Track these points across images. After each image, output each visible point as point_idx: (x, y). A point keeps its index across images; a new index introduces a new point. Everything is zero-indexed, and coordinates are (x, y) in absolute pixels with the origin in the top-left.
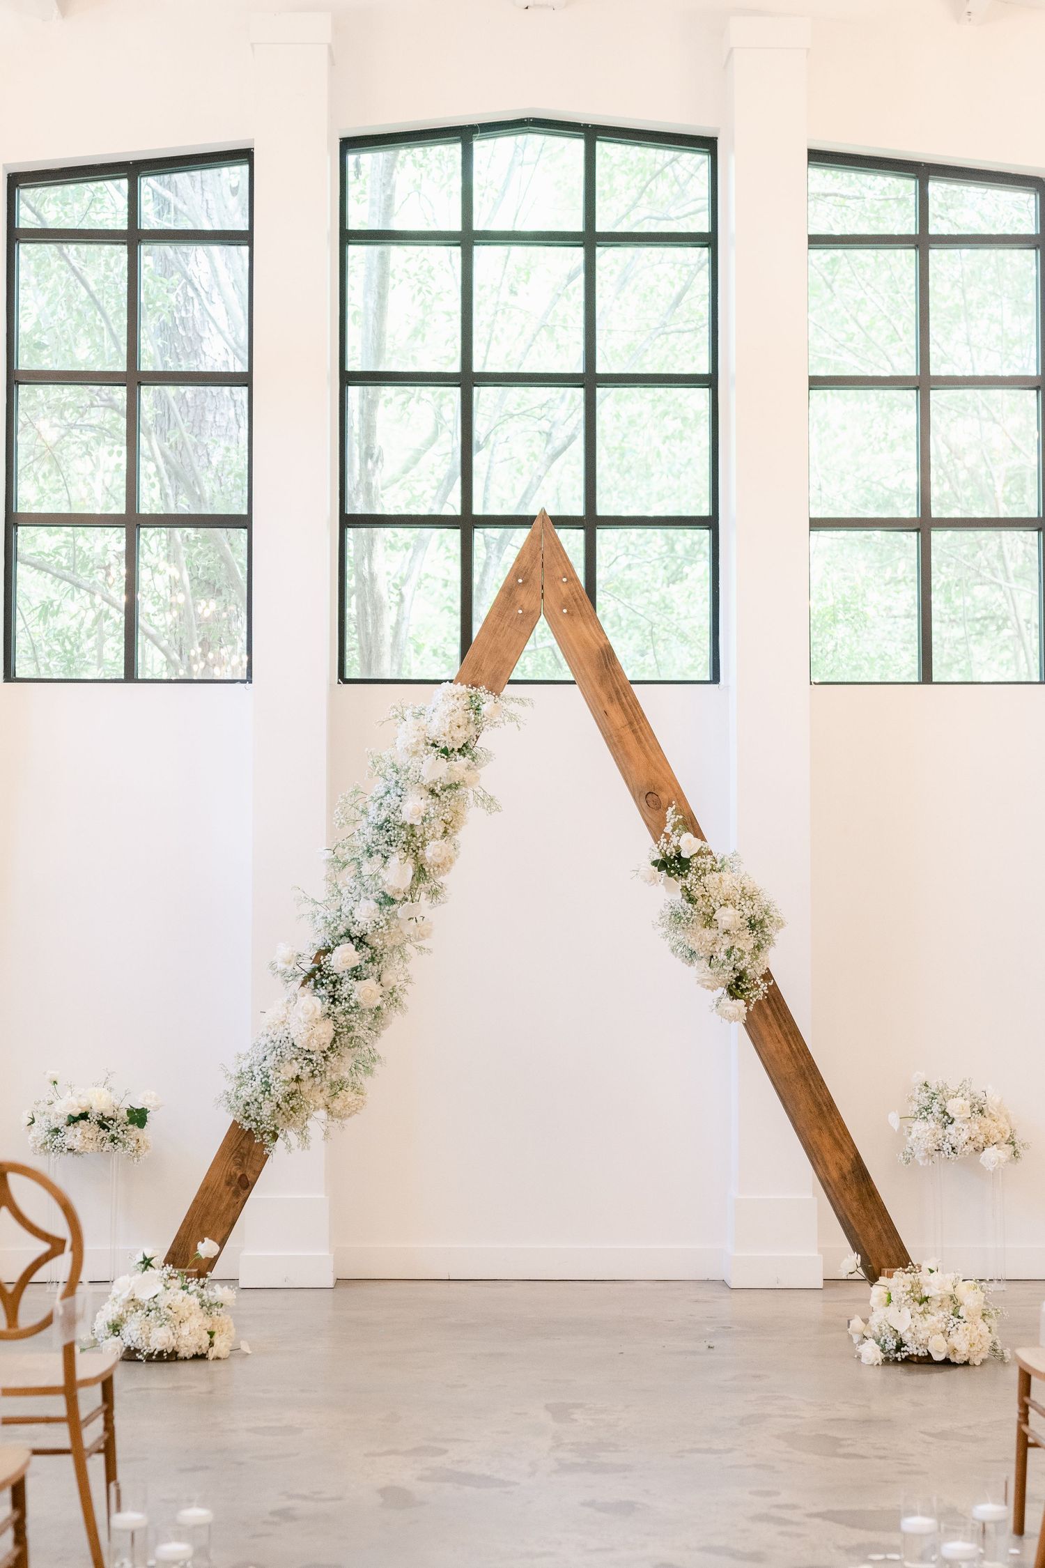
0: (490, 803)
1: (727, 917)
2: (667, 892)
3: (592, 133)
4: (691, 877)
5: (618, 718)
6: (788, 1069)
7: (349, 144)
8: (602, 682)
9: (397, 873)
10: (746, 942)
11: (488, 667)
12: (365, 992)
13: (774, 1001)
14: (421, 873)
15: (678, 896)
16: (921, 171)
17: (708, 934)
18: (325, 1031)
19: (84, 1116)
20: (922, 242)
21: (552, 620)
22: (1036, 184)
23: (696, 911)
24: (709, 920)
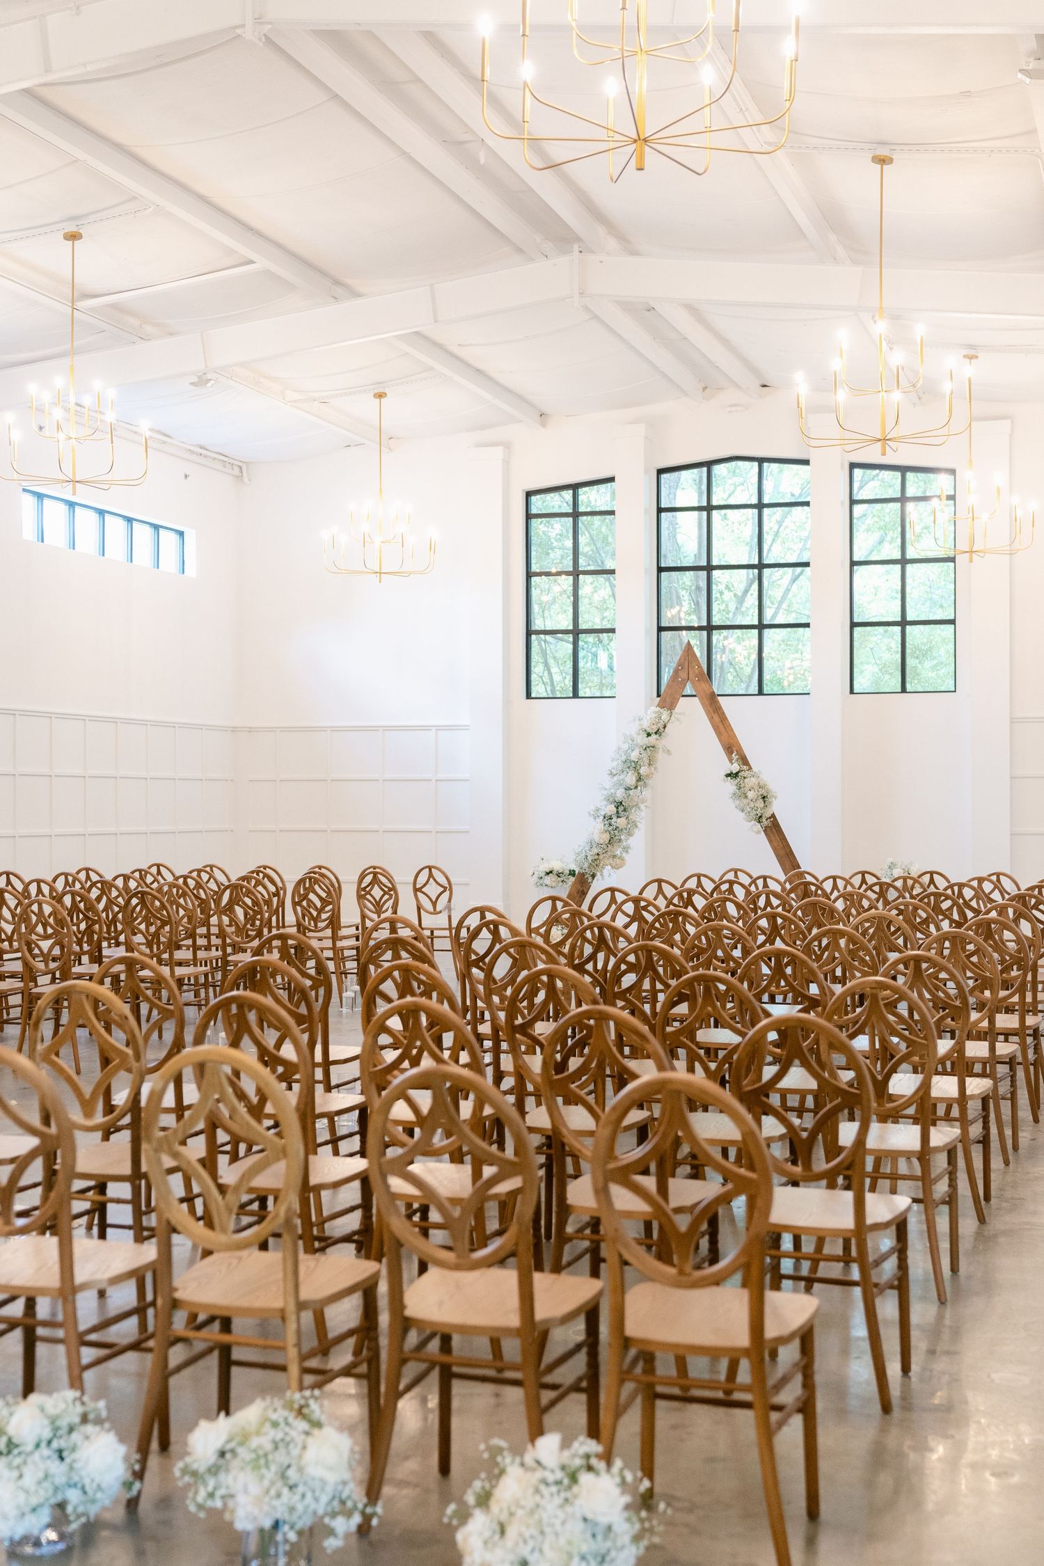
0: (666, 751)
1: (751, 795)
2: (730, 786)
3: (762, 461)
4: (741, 779)
5: (716, 719)
6: (782, 852)
7: (660, 472)
8: (711, 705)
9: (630, 779)
10: (762, 803)
11: (668, 701)
13: (776, 824)
14: (639, 779)
15: (735, 788)
16: (903, 470)
17: (745, 800)
18: (606, 837)
19: (551, 872)
20: (903, 499)
21: (693, 683)
22: (953, 472)
23: (741, 793)
24: (746, 796)
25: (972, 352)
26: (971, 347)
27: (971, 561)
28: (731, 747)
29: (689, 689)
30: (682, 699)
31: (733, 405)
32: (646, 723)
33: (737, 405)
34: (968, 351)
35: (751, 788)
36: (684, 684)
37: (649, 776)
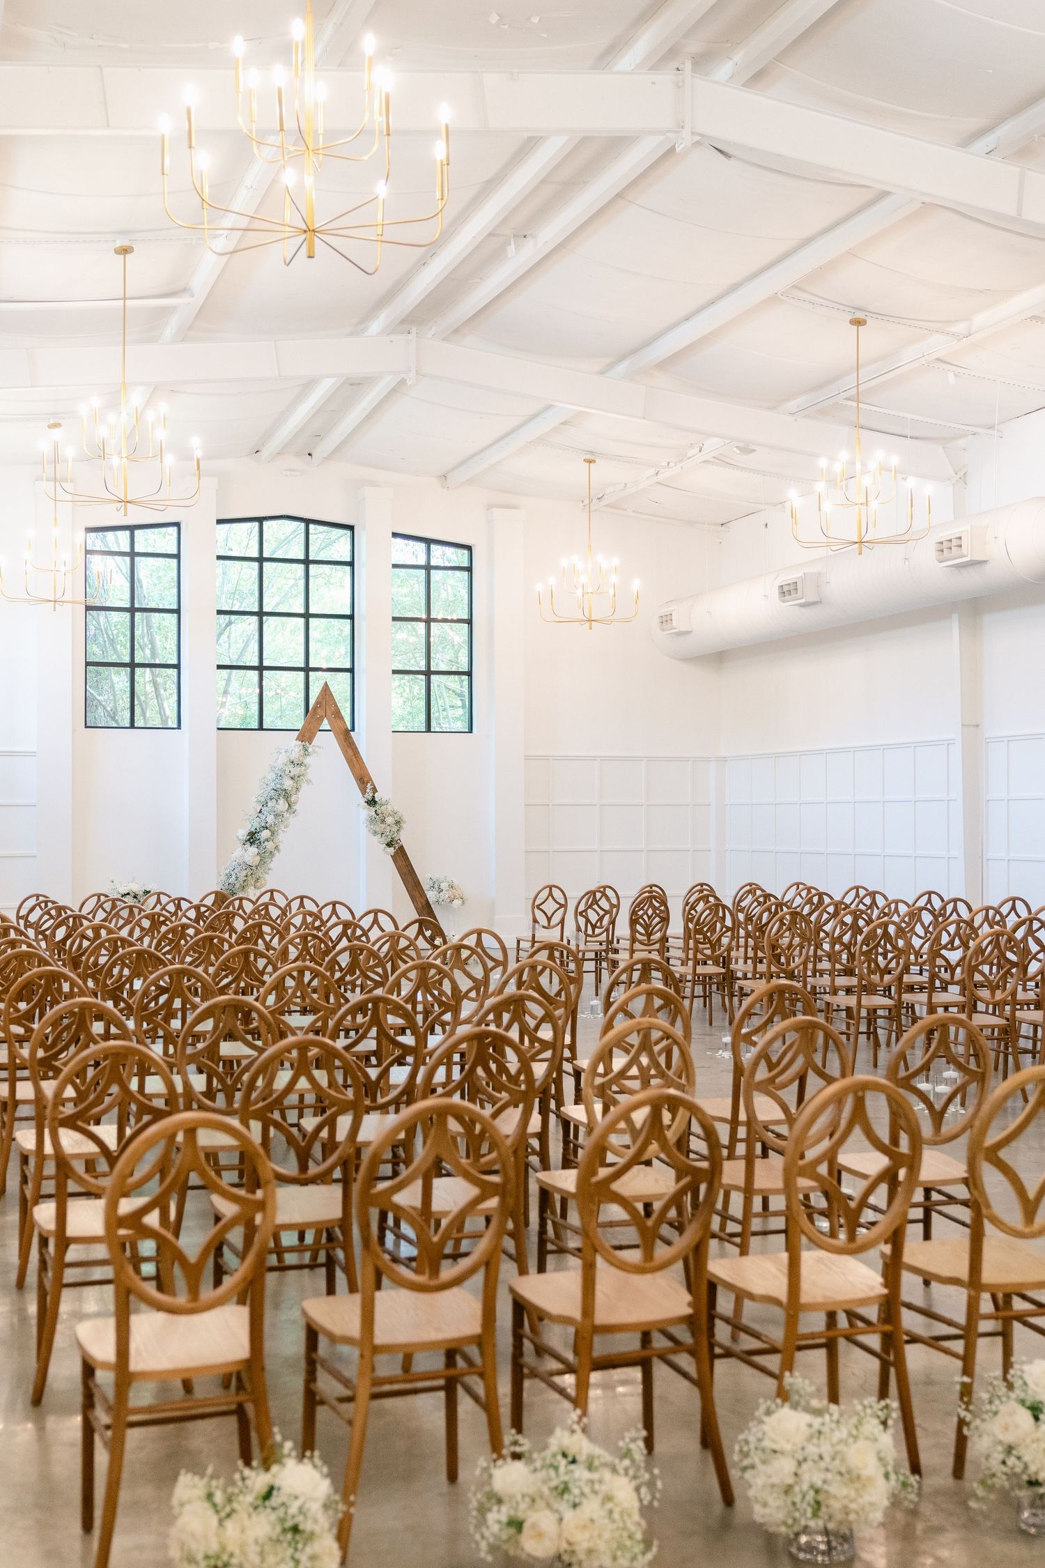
0: (309, 782)
1: (389, 820)
2: (370, 812)
3: (308, 522)
4: (377, 806)
5: (350, 753)
6: (405, 871)
7: (220, 522)
8: (345, 739)
9: (281, 806)
10: (395, 828)
11: (310, 734)
12: (270, 845)
13: (401, 848)
14: (289, 806)
15: (373, 813)
16: (428, 542)
17: (383, 826)
18: (258, 858)
19: (128, 894)
20: (428, 568)
21: (329, 720)
22: (469, 548)
23: (379, 818)
24: (383, 821)
25: (591, 457)
26: (591, 453)
28: (363, 780)
29: (325, 725)
30: (320, 733)
31: (291, 470)
32: (294, 756)
33: (294, 470)
34: (589, 457)
35: (389, 815)
36: (321, 720)
37: (295, 803)
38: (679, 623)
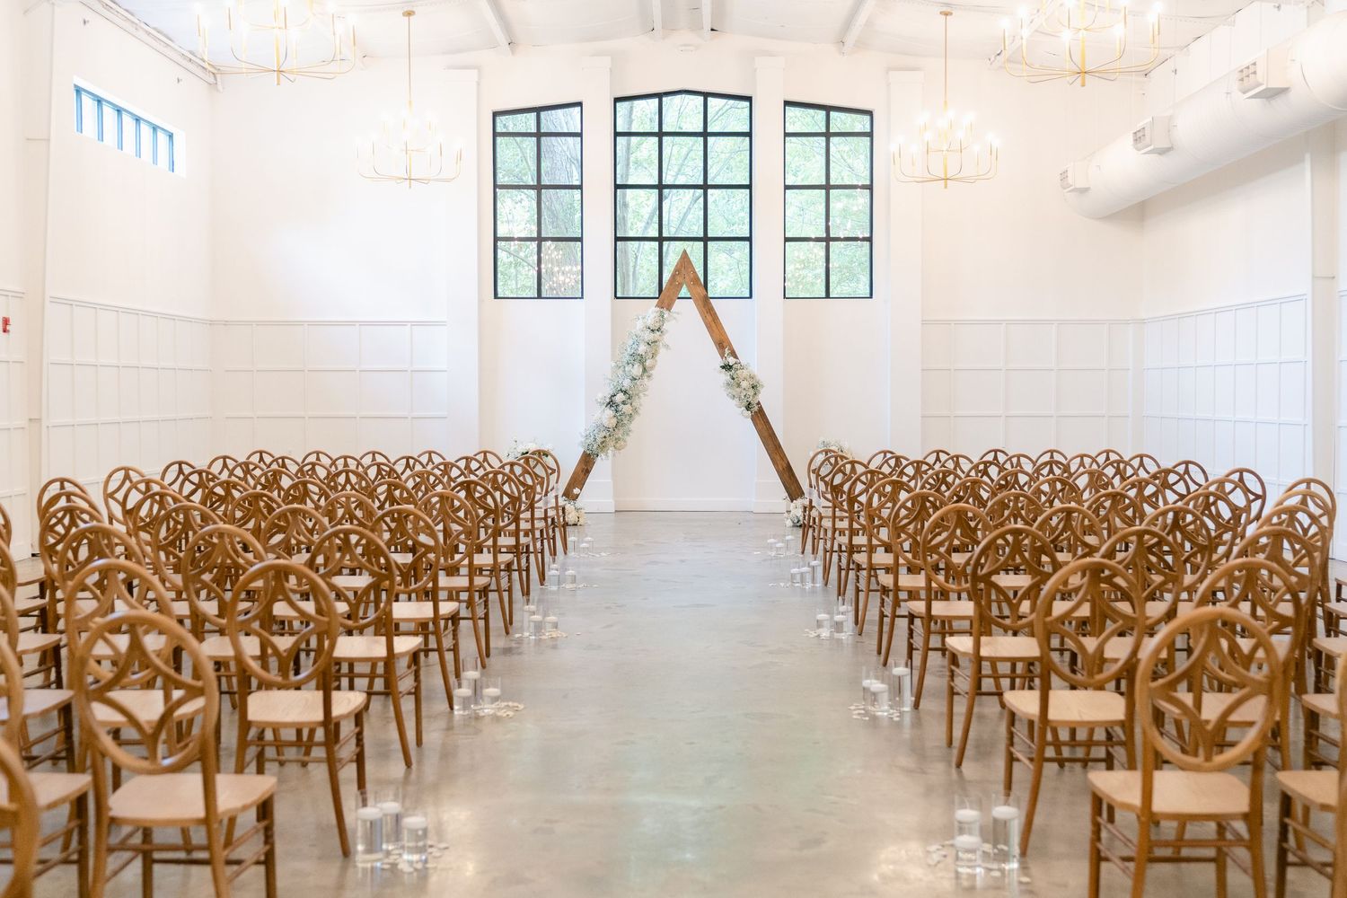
0: (667, 346)
1: (744, 384)
2: (725, 376)
3: (706, 95)
4: (733, 371)
5: (709, 318)
6: (766, 434)
7: (617, 100)
8: (704, 306)
9: (637, 370)
10: (751, 392)
11: (666, 302)
12: (627, 409)
13: (761, 411)
14: (645, 370)
15: (729, 378)
16: (828, 109)
17: (738, 389)
18: (615, 421)
20: (828, 135)
21: (688, 287)
22: (870, 113)
23: (735, 382)
24: (739, 385)
25: (949, 10)
26: (948, 5)
27: (946, 187)
28: (722, 344)
29: (684, 292)
30: (677, 300)
31: (685, 45)
32: (650, 322)
33: (689, 45)
34: (944, 9)
35: (745, 379)
36: (680, 286)
37: (652, 368)
38: (1077, 180)
